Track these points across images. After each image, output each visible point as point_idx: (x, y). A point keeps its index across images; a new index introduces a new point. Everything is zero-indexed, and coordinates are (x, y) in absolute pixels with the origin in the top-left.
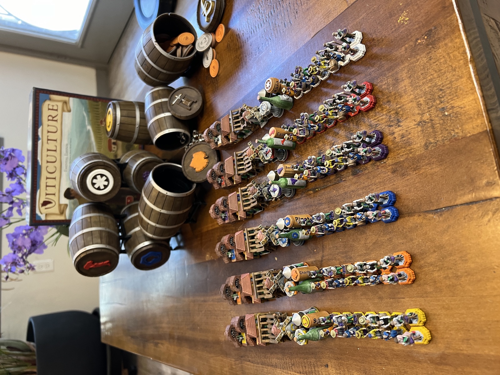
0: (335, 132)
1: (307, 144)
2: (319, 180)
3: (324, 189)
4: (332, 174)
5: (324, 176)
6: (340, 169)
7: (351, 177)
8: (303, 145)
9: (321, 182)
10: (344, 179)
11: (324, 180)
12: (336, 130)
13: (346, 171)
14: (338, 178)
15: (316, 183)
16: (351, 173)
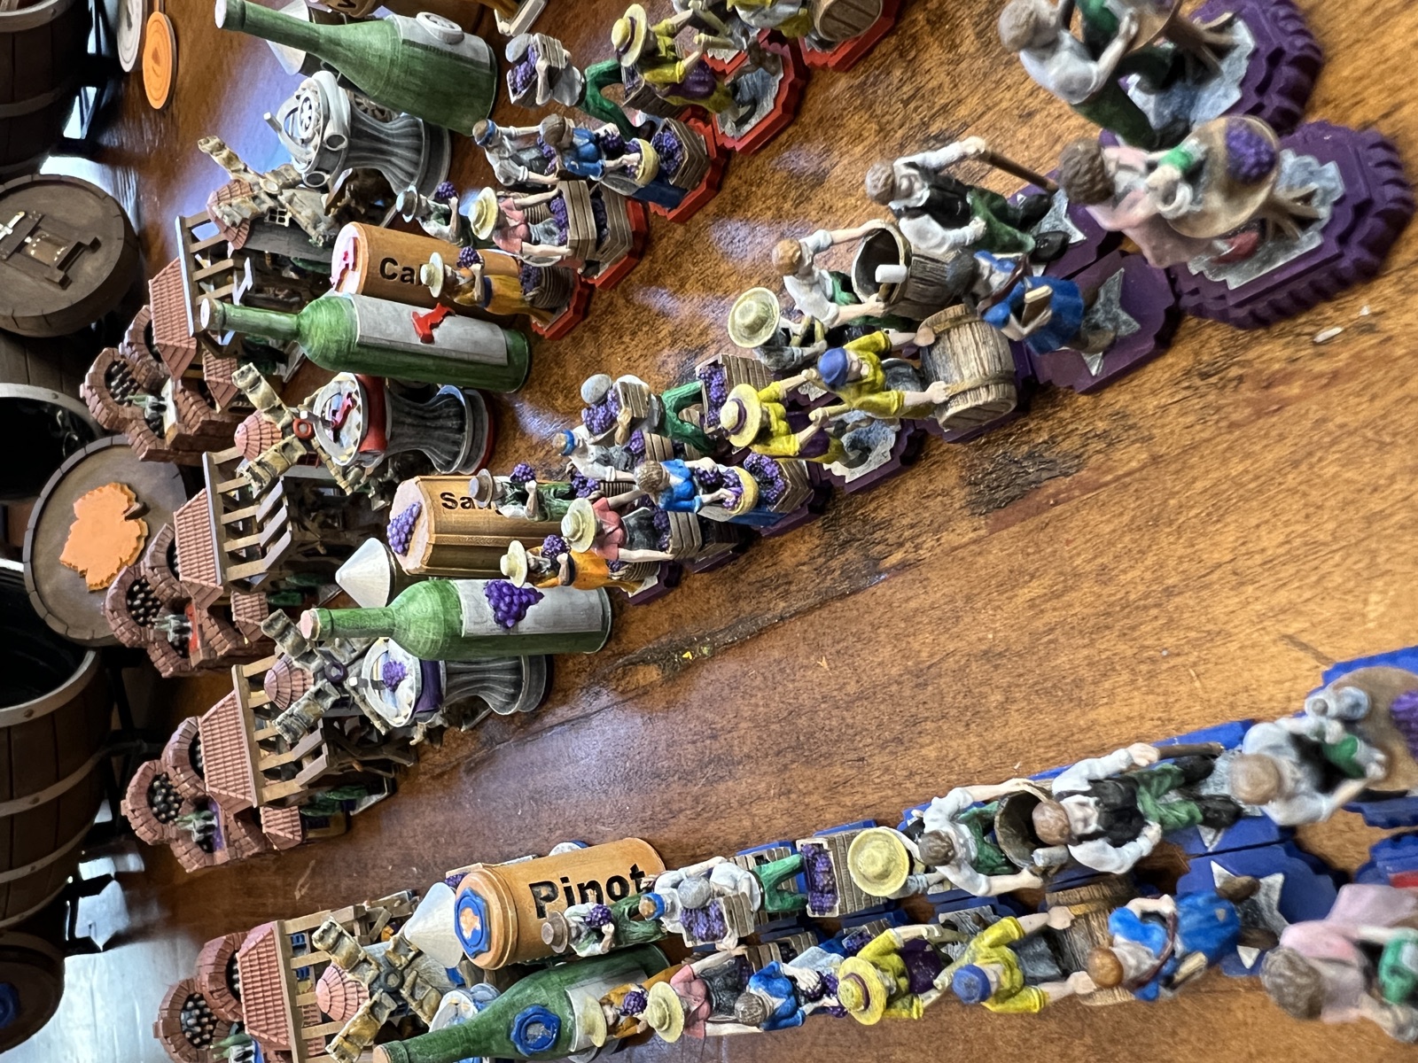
0: (795, 177)
1: (595, 331)
2: (696, 581)
3: (743, 644)
4: (793, 525)
5: (728, 547)
6: (859, 472)
7: (963, 531)
8: (577, 342)
9: (717, 595)
10: (897, 557)
11: (736, 578)
12: (803, 159)
13: (912, 485)
14: (844, 545)
15: (678, 603)
16: (960, 494)
